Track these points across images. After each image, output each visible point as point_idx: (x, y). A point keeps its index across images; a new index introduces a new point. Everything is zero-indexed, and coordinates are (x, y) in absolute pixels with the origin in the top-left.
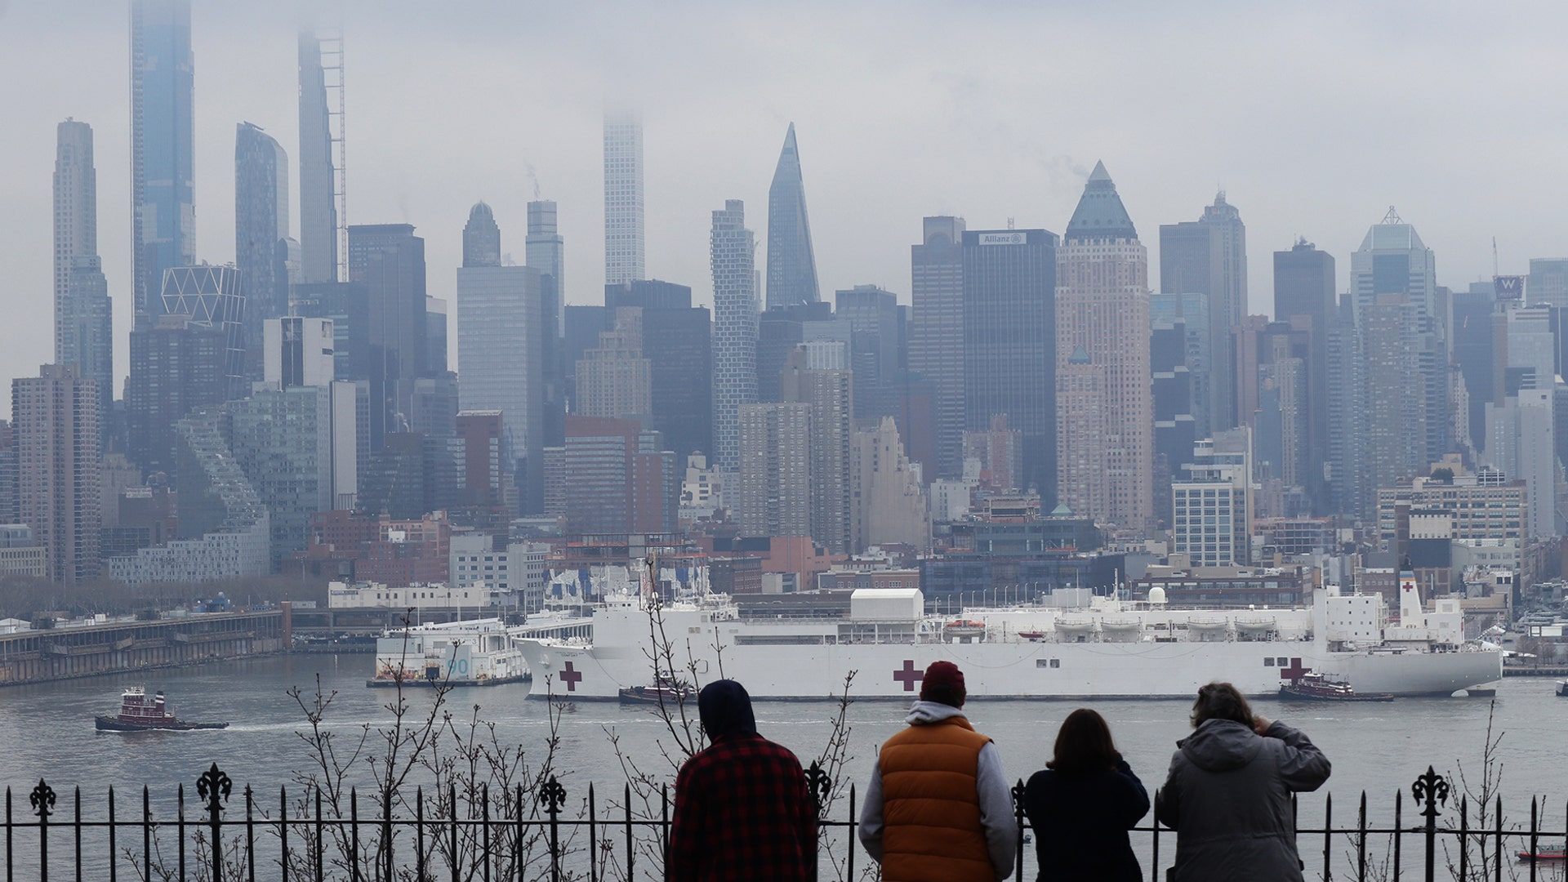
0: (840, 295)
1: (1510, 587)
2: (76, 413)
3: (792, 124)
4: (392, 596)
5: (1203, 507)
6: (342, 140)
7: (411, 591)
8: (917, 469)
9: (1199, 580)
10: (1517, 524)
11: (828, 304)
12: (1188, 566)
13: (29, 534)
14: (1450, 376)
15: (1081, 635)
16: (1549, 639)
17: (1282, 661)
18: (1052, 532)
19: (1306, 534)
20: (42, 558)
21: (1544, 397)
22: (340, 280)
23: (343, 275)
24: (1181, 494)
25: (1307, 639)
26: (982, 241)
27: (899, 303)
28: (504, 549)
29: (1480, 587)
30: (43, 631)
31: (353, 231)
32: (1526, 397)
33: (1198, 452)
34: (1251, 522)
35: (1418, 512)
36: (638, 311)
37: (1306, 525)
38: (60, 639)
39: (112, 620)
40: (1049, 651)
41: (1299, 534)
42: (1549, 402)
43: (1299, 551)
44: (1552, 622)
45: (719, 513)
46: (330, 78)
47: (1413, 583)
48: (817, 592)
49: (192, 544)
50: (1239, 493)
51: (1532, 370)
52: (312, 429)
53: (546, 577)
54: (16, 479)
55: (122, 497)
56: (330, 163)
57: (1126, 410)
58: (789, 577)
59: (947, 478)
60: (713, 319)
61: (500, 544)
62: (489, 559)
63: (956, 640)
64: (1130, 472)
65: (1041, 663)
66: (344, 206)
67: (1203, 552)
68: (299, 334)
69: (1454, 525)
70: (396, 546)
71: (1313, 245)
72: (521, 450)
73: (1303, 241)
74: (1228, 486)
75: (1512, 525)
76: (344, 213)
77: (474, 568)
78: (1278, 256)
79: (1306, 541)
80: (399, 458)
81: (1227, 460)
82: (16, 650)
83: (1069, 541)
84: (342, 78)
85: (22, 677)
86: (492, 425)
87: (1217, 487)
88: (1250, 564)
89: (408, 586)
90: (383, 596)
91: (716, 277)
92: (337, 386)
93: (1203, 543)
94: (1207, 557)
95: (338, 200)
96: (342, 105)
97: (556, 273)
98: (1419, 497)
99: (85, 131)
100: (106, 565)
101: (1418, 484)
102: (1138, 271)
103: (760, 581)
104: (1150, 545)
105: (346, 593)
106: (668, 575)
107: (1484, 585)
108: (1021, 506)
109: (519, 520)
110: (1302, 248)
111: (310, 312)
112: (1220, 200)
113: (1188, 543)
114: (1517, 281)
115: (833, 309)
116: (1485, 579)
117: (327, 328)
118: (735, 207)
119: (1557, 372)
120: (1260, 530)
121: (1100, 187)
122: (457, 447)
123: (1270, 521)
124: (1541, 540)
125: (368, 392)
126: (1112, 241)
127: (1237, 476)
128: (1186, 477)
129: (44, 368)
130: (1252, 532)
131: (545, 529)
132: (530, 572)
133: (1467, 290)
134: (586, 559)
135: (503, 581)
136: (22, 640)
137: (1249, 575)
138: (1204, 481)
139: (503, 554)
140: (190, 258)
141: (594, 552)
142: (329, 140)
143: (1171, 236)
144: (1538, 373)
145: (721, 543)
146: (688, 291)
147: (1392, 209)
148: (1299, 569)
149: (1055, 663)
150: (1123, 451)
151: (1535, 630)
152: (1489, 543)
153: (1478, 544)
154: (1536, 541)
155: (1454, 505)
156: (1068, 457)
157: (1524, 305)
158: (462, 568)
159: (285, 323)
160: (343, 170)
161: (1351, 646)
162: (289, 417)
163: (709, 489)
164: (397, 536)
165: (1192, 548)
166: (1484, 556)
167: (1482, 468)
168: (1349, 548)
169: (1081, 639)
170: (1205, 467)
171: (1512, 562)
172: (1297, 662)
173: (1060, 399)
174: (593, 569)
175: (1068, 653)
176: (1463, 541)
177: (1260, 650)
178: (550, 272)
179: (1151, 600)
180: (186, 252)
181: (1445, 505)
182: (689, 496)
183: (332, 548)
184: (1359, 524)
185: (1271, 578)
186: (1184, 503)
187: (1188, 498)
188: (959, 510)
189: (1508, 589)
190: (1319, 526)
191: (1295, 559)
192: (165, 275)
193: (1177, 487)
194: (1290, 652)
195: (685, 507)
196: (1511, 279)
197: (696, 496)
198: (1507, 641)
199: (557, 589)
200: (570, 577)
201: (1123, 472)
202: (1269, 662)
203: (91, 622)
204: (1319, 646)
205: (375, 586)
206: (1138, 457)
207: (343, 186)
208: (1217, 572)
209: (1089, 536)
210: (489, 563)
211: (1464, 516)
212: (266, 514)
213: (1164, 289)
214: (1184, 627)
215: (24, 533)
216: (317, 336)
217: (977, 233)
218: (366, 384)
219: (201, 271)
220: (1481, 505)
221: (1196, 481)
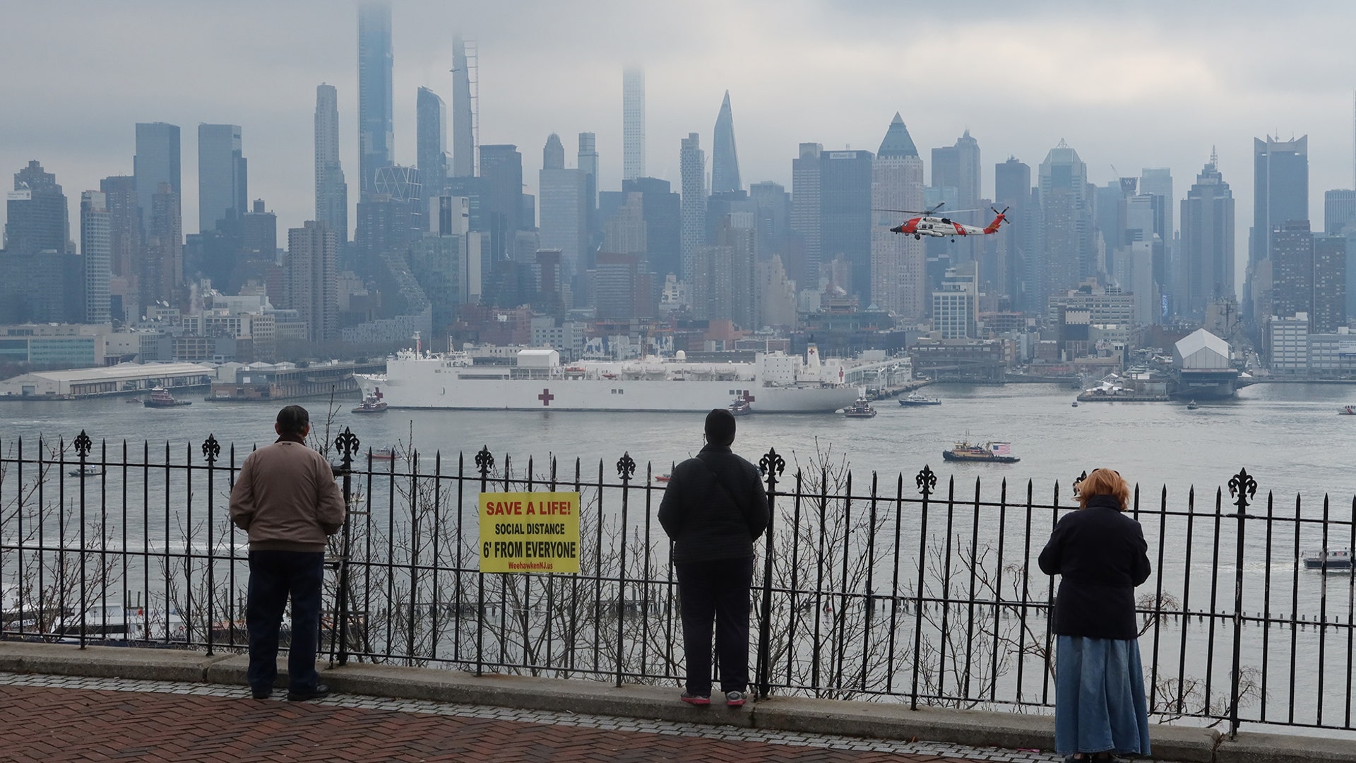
0: (753, 187)
1: (1122, 352)
2: (324, 248)
3: (727, 91)
4: (498, 351)
5: (949, 306)
6: (477, 97)
7: (509, 348)
8: (793, 284)
9: (946, 347)
10: (1128, 317)
11: (745, 192)
12: (941, 339)
13: (298, 315)
14: (1095, 233)
15: (636, 376)
16: (1142, 381)
17: (739, 392)
18: (865, 319)
19: (1008, 321)
20: (305, 328)
21: (1147, 246)
22: (475, 176)
23: (477, 173)
24: (937, 298)
25: (753, 380)
26: (831, 157)
27: (785, 191)
28: (561, 326)
29: (1105, 352)
30: (302, 369)
31: (482, 148)
32: (1137, 246)
33: (948, 275)
34: (977, 315)
35: (1071, 309)
36: (640, 194)
37: (1008, 316)
38: (312, 373)
39: (341, 363)
40: (617, 385)
41: (1004, 321)
42: (1150, 249)
43: (1004, 330)
44: (1145, 371)
45: (683, 307)
46: (470, 62)
47: (816, 350)
48: (734, 351)
49: (389, 321)
50: (970, 298)
51: (1141, 231)
52: (456, 258)
53: (584, 341)
54: (291, 285)
55: (351, 295)
56: (470, 111)
57: (910, 251)
58: (719, 342)
59: (810, 289)
60: (681, 199)
61: (559, 323)
62: (552, 331)
63: (570, 378)
64: (912, 286)
65: (614, 391)
66: (478, 134)
67: (950, 331)
68: (449, 205)
69: (1091, 317)
70: (502, 323)
71: (1018, 160)
72: (574, 271)
73: (1013, 158)
74: (964, 294)
75: (1125, 317)
76: (478, 138)
77: (544, 336)
78: (998, 166)
79: (1008, 325)
80: (504, 275)
81: (964, 280)
82: (286, 379)
83: (874, 324)
84: (477, 63)
85: (290, 394)
86: (556, 257)
87: (957, 294)
88: (976, 337)
89: (507, 346)
90: (493, 351)
91: (683, 176)
92: (471, 234)
93: (949, 326)
94: (952, 334)
95: (474, 131)
96: (477, 78)
97: (595, 173)
98: (1071, 301)
99: (332, 90)
100: (341, 332)
101: (1071, 294)
102: (918, 174)
103: (703, 345)
104: (921, 327)
105: (473, 349)
106: (652, 341)
107: (1107, 351)
108: (847, 304)
109: (572, 310)
110: (1012, 162)
111: (457, 193)
112: (966, 134)
113: (941, 326)
114: (1134, 180)
115: (749, 195)
116: (1108, 347)
117: (465, 203)
118: (694, 137)
119: (1155, 232)
120: (982, 318)
121: (897, 126)
122: (537, 269)
123: (988, 313)
124: (1142, 326)
125: (490, 238)
126: (904, 158)
127: (970, 289)
128: (941, 289)
129: (307, 223)
130: (977, 320)
131: (587, 315)
132: (576, 338)
133: (1107, 185)
134: (606, 331)
135: (560, 344)
136: (290, 374)
137: (975, 343)
138: (950, 291)
139: (560, 329)
140: (391, 163)
141: (610, 327)
142: (470, 97)
143: (937, 154)
144: (1144, 232)
145: (682, 324)
146: (668, 183)
147: (1063, 140)
148: (1003, 341)
149: (621, 391)
150: (908, 274)
151: (1134, 376)
152: (1110, 327)
153: (1105, 328)
154: (1139, 326)
155: (1092, 306)
156: (877, 277)
157: (1138, 194)
158: (538, 336)
159: (442, 199)
160: (477, 114)
161: (775, 384)
162: (443, 251)
163: (678, 293)
164: (503, 318)
165: (943, 329)
166: (1107, 334)
167: (1108, 285)
168: (1032, 329)
169: (637, 378)
170: (952, 283)
171: (1125, 337)
172: (746, 393)
173: (873, 245)
174: (610, 338)
175: (628, 386)
176: (1096, 326)
177: (728, 385)
178: (591, 172)
179: (677, 358)
180: (389, 159)
181: (1087, 305)
182: (667, 297)
183: (466, 324)
184: (1040, 316)
185: (987, 346)
186: (939, 303)
187: (941, 301)
188: (815, 306)
189: (1121, 353)
190: (1015, 317)
191: (1001, 335)
192: (377, 171)
193: (935, 294)
194: (743, 386)
195: (664, 303)
196: (1130, 179)
197: (670, 297)
198: (1118, 382)
199: (590, 348)
200: (597, 341)
201: (908, 286)
202: (732, 392)
203: (329, 364)
204: (759, 384)
205: (489, 346)
206: (917, 278)
207: (477, 123)
208: (957, 342)
209: (887, 322)
210: (552, 334)
211: (1098, 312)
212: (430, 305)
213: (934, 184)
214: (688, 373)
215: (295, 314)
216: (460, 208)
217: (829, 152)
218: (488, 234)
219: (398, 170)
220: (1108, 306)
221: (946, 291)
